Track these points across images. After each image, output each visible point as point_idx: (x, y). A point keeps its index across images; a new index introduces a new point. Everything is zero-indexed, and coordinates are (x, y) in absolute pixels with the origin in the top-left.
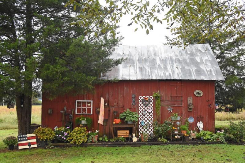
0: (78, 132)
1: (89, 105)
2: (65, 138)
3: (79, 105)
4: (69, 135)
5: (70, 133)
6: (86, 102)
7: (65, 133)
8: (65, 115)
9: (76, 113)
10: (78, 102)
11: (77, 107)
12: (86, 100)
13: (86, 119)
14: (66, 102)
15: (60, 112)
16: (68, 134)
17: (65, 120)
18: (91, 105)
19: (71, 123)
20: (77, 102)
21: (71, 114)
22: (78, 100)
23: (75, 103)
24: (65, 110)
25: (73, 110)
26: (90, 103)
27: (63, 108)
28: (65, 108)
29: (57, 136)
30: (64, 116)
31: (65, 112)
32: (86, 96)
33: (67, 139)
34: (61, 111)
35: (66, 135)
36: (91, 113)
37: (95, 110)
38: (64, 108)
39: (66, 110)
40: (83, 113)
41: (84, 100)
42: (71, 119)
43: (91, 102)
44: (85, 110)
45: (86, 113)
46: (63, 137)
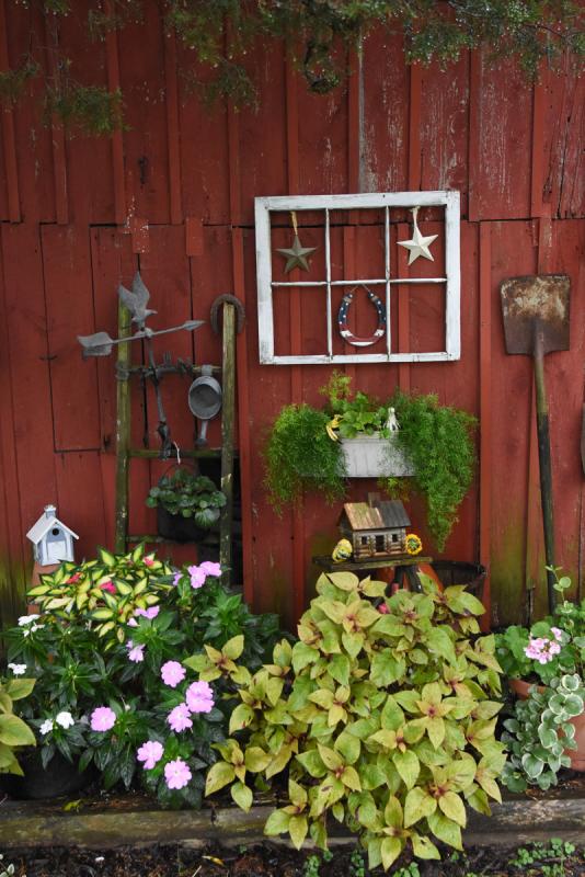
0: (381, 675)
1: (420, 244)
2: (178, 775)
3: (300, 251)
4: (238, 721)
5: (241, 676)
6: (380, 211)
7: (172, 673)
8: (142, 385)
9: (268, 355)
10: (279, 219)
11: (277, 274)
12: (382, 189)
13: (392, 422)
14: (136, 227)
15: (80, 347)
16: (224, 690)
17: (146, 444)
18: (439, 248)
19: (211, 467)
20: (273, 214)
21: (208, 369)
22: (286, 191)
23: (250, 227)
24: (134, 327)
25: (228, 315)
26: (434, 218)
27: (115, 302)
28: (137, 302)
29: (65, 719)
30: (123, 388)
31: (139, 349)
32: (381, 141)
33: (214, 782)
34: (85, 341)
35: (199, 719)
36: (443, 349)
37: (498, 303)
38: (124, 293)
39: (150, 321)
40: (342, 346)
41: (349, 188)
42: (215, 422)
43: (439, 211)
44: (367, 313)
45: (379, 347)
46: (151, 752)
